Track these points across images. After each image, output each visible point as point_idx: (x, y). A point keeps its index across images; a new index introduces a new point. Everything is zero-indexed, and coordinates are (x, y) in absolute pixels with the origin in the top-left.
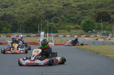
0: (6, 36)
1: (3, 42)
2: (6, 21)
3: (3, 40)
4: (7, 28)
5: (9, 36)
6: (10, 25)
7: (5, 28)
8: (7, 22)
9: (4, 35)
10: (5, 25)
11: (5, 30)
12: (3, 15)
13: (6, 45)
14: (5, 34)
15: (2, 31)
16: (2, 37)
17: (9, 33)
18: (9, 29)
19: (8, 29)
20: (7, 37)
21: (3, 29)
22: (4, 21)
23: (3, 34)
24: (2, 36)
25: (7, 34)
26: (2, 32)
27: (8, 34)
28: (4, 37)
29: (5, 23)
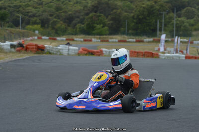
0: (100, 40)
1: (95, 50)
2: (101, 13)
3: (95, 47)
4: (102, 25)
5: (106, 39)
6: (108, 22)
7: (98, 26)
8: (102, 15)
9: (97, 38)
10: (98, 20)
11: (99, 29)
12: (96, 2)
13: (99, 55)
14: (98, 37)
15: (94, 30)
16: (94, 42)
17: (106, 35)
18: (106, 28)
19: (103, 27)
20: (102, 41)
21: (95, 27)
22: (98, 14)
23: (96, 36)
24: (93, 40)
25: (102, 37)
26: (93, 32)
27: (105, 36)
28: (96, 42)
29: (100, 16)
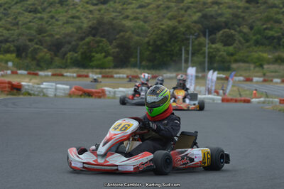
0: (100, 76)
1: (93, 90)
2: (102, 37)
4: (103, 54)
5: (110, 75)
6: (112, 49)
7: (98, 56)
8: (104, 39)
9: (96, 73)
10: (98, 46)
11: (99, 60)
12: (95, 22)
13: (100, 97)
14: (98, 70)
15: (93, 61)
17: (110, 68)
18: (110, 58)
19: (105, 57)
20: (103, 77)
21: (93, 57)
22: (98, 38)
23: (95, 70)
24: (91, 75)
25: (104, 70)
26: (91, 64)
27: (107, 70)
29: (101, 41)
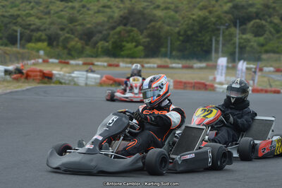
0: (130, 65)
2: (133, 26)
4: (134, 44)
6: (143, 39)
7: (129, 45)
8: (135, 29)
9: (127, 63)
10: (129, 36)
11: (130, 49)
12: (126, 11)
14: (129, 60)
15: (123, 51)
16: (123, 68)
17: (140, 57)
18: (141, 48)
19: (136, 46)
21: (124, 46)
22: (129, 28)
23: (126, 60)
24: (122, 64)
25: (134, 60)
26: (122, 53)
27: (138, 60)
28: (126, 67)
29: (132, 31)
